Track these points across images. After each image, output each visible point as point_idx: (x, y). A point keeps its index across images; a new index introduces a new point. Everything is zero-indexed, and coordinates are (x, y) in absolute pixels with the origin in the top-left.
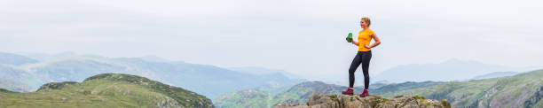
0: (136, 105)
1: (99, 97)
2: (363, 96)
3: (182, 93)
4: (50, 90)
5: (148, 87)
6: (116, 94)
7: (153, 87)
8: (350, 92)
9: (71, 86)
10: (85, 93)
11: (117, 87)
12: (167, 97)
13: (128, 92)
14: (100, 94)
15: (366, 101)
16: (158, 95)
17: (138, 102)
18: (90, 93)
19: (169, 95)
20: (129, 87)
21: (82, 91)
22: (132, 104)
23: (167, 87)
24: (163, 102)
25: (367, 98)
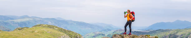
0: (53, 37)
1: (38, 34)
2: (129, 35)
3: (71, 32)
4: (19, 30)
5: (57, 30)
6: (44, 33)
7: (59, 30)
8: (125, 34)
9: (27, 29)
10: (32, 32)
11: (45, 30)
12: (65, 34)
13: (50, 32)
14: (38, 32)
15: (131, 37)
16: (62, 33)
17: (53, 36)
18: (34, 32)
19: (66, 33)
20: (50, 30)
21: (31, 31)
22: (51, 37)
23: (65, 30)
24: (63, 36)
25: (131, 36)
